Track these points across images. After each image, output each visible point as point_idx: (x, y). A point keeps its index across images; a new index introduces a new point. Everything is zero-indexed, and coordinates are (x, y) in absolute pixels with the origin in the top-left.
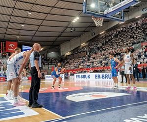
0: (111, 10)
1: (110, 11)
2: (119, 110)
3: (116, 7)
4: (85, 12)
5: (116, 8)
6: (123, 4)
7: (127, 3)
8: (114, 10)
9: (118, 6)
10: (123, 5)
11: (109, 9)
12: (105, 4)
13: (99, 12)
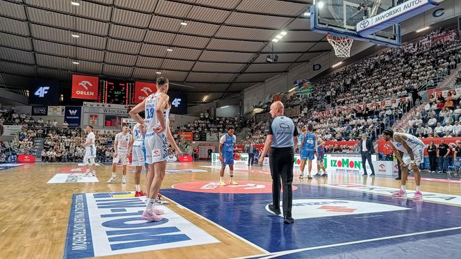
0: (372, 21)
1: (370, 25)
2: (391, 247)
3: (385, 16)
4: (315, 28)
5: (386, 19)
6: (401, 9)
7: (412, 7)
8: (379, 22)
9: (390, 14)
10: (403, 11)
11: (369, 20)
12: (359, 8)
13: (345, 26)
